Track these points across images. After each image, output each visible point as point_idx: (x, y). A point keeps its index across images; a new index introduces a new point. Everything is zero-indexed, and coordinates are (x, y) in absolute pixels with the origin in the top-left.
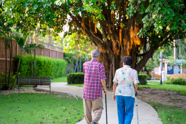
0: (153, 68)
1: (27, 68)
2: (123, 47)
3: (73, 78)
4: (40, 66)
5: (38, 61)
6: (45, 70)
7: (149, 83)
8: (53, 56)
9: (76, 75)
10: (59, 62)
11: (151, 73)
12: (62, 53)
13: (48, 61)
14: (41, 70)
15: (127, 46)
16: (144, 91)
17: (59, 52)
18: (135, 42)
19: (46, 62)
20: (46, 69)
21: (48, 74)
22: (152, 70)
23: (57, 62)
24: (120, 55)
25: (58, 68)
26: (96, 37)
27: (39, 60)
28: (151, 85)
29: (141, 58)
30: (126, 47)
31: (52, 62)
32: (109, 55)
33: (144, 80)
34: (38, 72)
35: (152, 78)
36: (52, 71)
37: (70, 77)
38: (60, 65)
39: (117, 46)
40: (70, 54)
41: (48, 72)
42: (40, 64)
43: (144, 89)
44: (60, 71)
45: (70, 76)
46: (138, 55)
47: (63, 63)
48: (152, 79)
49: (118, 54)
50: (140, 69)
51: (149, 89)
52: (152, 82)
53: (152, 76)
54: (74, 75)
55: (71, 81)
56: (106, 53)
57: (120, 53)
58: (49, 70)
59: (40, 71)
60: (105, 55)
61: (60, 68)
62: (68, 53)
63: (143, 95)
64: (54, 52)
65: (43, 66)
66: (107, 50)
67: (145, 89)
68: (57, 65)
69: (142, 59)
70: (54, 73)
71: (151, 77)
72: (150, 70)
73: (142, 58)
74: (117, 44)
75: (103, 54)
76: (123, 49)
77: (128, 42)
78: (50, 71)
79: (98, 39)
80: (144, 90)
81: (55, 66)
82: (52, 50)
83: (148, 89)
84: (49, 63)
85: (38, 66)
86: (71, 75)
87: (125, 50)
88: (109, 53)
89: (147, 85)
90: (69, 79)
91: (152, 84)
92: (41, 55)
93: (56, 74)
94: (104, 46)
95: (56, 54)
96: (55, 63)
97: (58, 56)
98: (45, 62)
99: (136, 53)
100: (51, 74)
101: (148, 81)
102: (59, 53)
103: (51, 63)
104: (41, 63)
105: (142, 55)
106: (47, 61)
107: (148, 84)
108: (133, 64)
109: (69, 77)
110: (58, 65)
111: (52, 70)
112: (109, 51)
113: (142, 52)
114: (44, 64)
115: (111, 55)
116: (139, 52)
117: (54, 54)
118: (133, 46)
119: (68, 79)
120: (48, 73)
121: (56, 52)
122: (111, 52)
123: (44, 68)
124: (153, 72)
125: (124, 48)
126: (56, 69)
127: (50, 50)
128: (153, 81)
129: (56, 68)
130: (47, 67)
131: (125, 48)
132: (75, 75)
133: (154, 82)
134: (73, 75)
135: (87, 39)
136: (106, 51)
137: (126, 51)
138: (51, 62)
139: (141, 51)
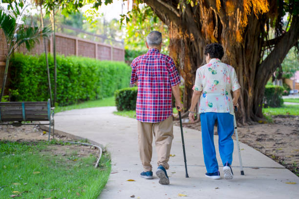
0: (294, 71)
1: (39, 81)
2: (227, 22)
3: (127, 98)
4: (68, 75)
5: (63, 65)
6: (82, 83)
7: (286, 101)
8: (102, 56)
9: (133, 91)
10: (113, 66)
11: (290, 82)
12: (122, 50)
13: (87, 64)
14: (71, 82)
15: (236, 18)
16: (278, 127)
17: (114, 48)
18: (255, 5)
19: (83, 67)
20: (83, 81)
21: (89, 90)
22: (292, 76)
23: (110, 66)
24: (220, 42)
25: (111, 79)
26: (163, 3)
27: (66, 64)
28: (292, 107)
29: (270, 48)
30: (234, 22)
31: (96, 67)
32: (195, 44)
33: (276, 96)
34: (66, 87)
35: (292, 92)
36: (98, 85)
37: (120, 96)
38: (115, 71)
39: (212, 19)
40: (136, 52)
41: (88, 87)
42: (69, 70)
43: (278, 119)
44: (118, 84)
45: (121, 94)
46: (263, 43)
47: (122, 68)
48: (292, 94)
49: (214, 40)
50: (267, 74)
51: (291, 118)
52: (292, 99)
53: (292, 87)
54: (130, 91)
55: (123, 104)
56: (188, 39)
57: (219, 38)
58: (90, 82)
59: (70, 85)
60: (186, 45)
61: (116, 77)
62: (134, 51)
63: (278, 137)
64: (105, 48)
65: (78, 75)
66: (189, 33)
67: (281, 119)
68: (109, 73)
69: (272, 52)
70: (103, 87)
71: (289, 89)
72: (288, 77)
73: (273, 49)
74: (211, 16)
75: (182, 43)
76: (226, 29)
77: (238, 9)
78: (94, 84)
79: (167, 9)
80: (280, 122)
81: (106, 74)
82: (98, 45)
83: (288, 119)
84: (89, 69)
85: (66, 75)
86: (122, 92)
87: (231, 30)
88: (193, 39)
89: (284, 107)
90: (120, 100)
91: (294, 104)
92: (75, 54)
93: (109, 89)
94: (183, 24)
95: (108, 53)
96: (104, 70)
97: (113, 56)
98: (80, 67)
99: (259, 38)
100: (98, 90)
101: (284, 98)
102: (116, 51)
103: (96, 69)
104: (71, 70)
105: (272, 42)
106: (84, 65)
107: (285, 104)
108: (253, 63)
109: (118, 97)
110: (112, 72)
111: (100, 83)
112: (193, 34)
113: (272, 34)
114: (78, 71)
115: (200, 45)
116: (266, 35)
117: (105, 52)
118: (251, 17)
119: (117, 100)
120: (91, 88)
121: (108, 49)
122: (199, 37)
123: (78, 79)
124: (292, 79)
125: (228, 25)
126: (108, 81)
127: (95, 44)
128: (294, 97)
129: (109, 79)
130: (86, 77)
131: (230, 24)
132: (132, 93)
133: (296, 99)
134: (128, 92)
135: (147, 12)
136: (188, 36)
137: (233, 32)
138: (94, 66)
139: (270, 32)
